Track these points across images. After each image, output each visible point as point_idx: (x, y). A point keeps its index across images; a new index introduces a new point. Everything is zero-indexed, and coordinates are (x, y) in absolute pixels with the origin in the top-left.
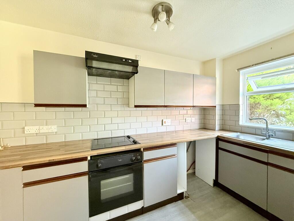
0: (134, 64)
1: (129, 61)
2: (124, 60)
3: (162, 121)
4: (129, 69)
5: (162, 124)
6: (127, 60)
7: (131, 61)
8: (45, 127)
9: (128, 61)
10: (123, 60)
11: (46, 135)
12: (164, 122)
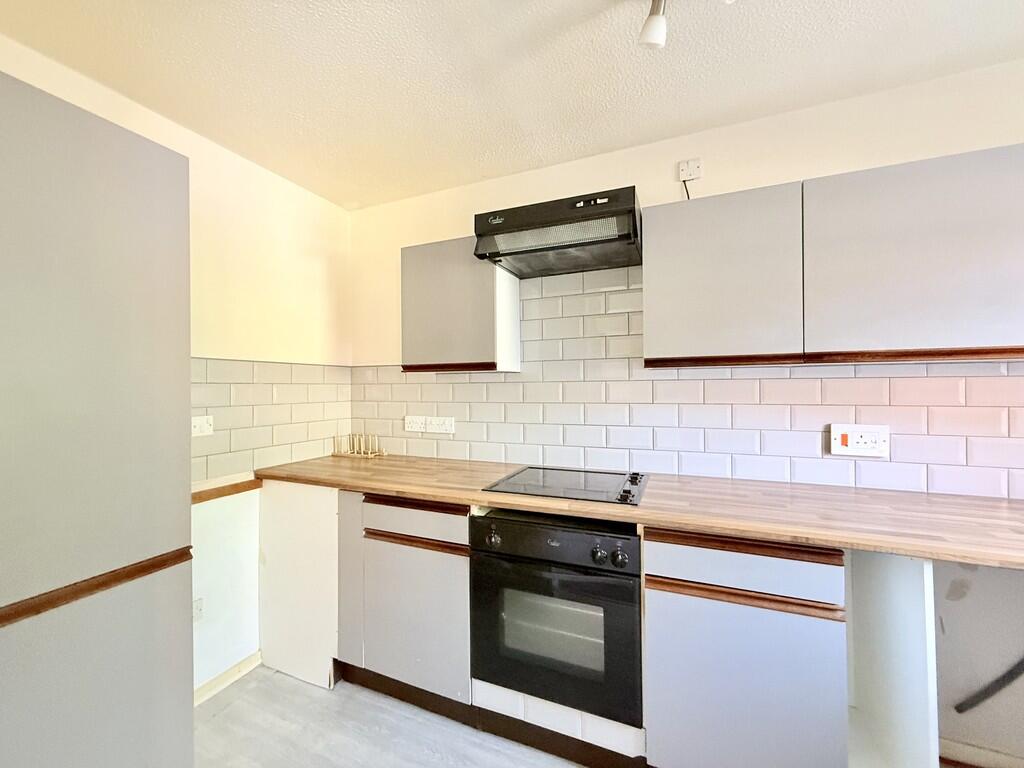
0: (621, 203)
1: (599, 201)
2: (582, 204)
3: (828, 431)
4: (606, 228)
5: (827, 448)
6: (589, 199)
7: (606, 200)
8: (435, 420)
9: (595, 202)
10: (578, 205)
11: (438, 438)
12: (836, 434)
